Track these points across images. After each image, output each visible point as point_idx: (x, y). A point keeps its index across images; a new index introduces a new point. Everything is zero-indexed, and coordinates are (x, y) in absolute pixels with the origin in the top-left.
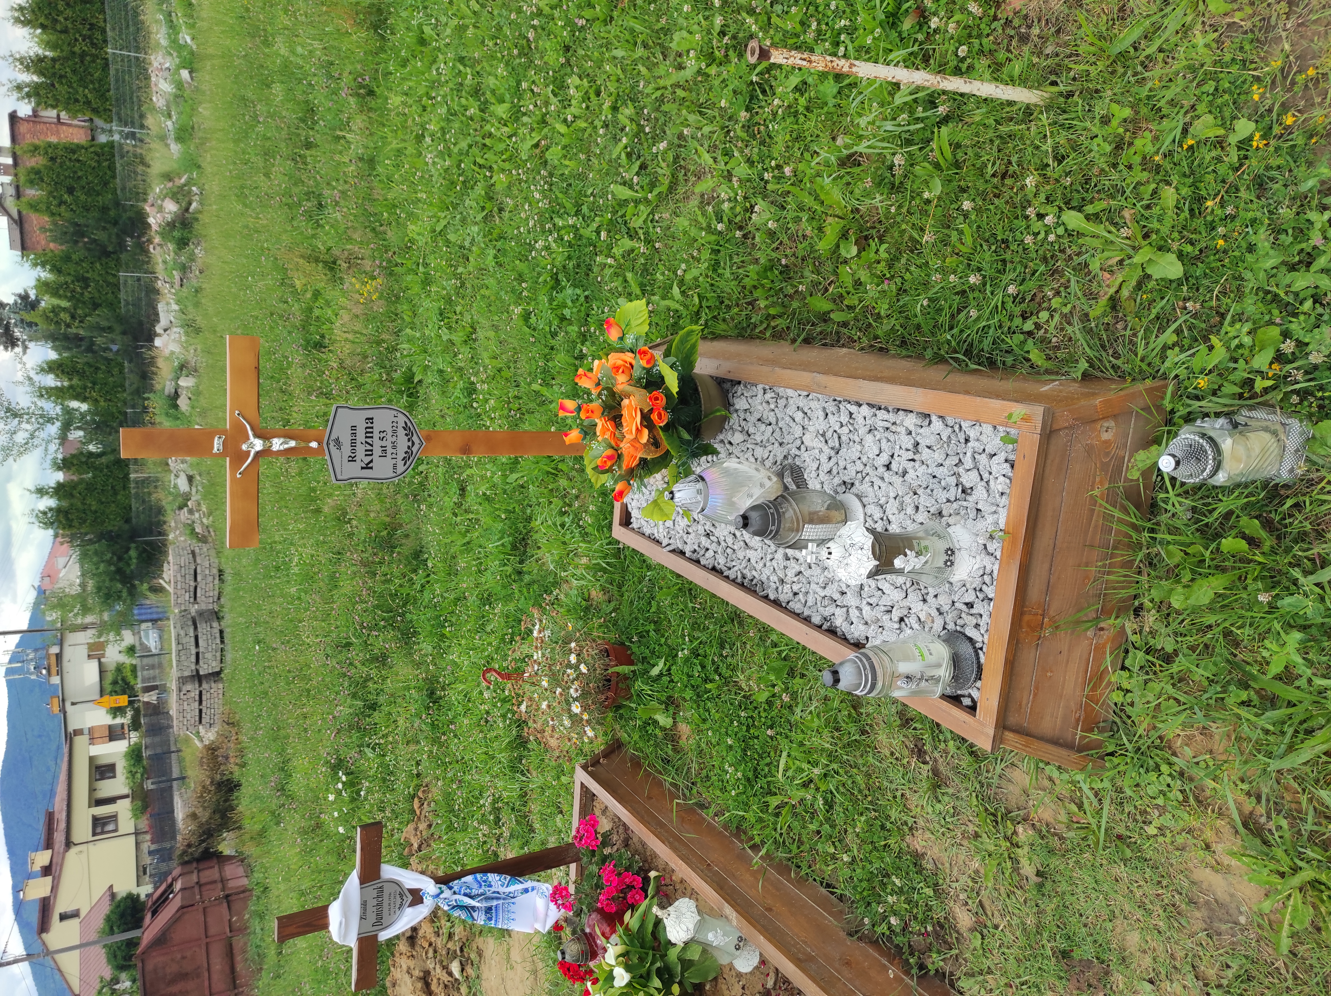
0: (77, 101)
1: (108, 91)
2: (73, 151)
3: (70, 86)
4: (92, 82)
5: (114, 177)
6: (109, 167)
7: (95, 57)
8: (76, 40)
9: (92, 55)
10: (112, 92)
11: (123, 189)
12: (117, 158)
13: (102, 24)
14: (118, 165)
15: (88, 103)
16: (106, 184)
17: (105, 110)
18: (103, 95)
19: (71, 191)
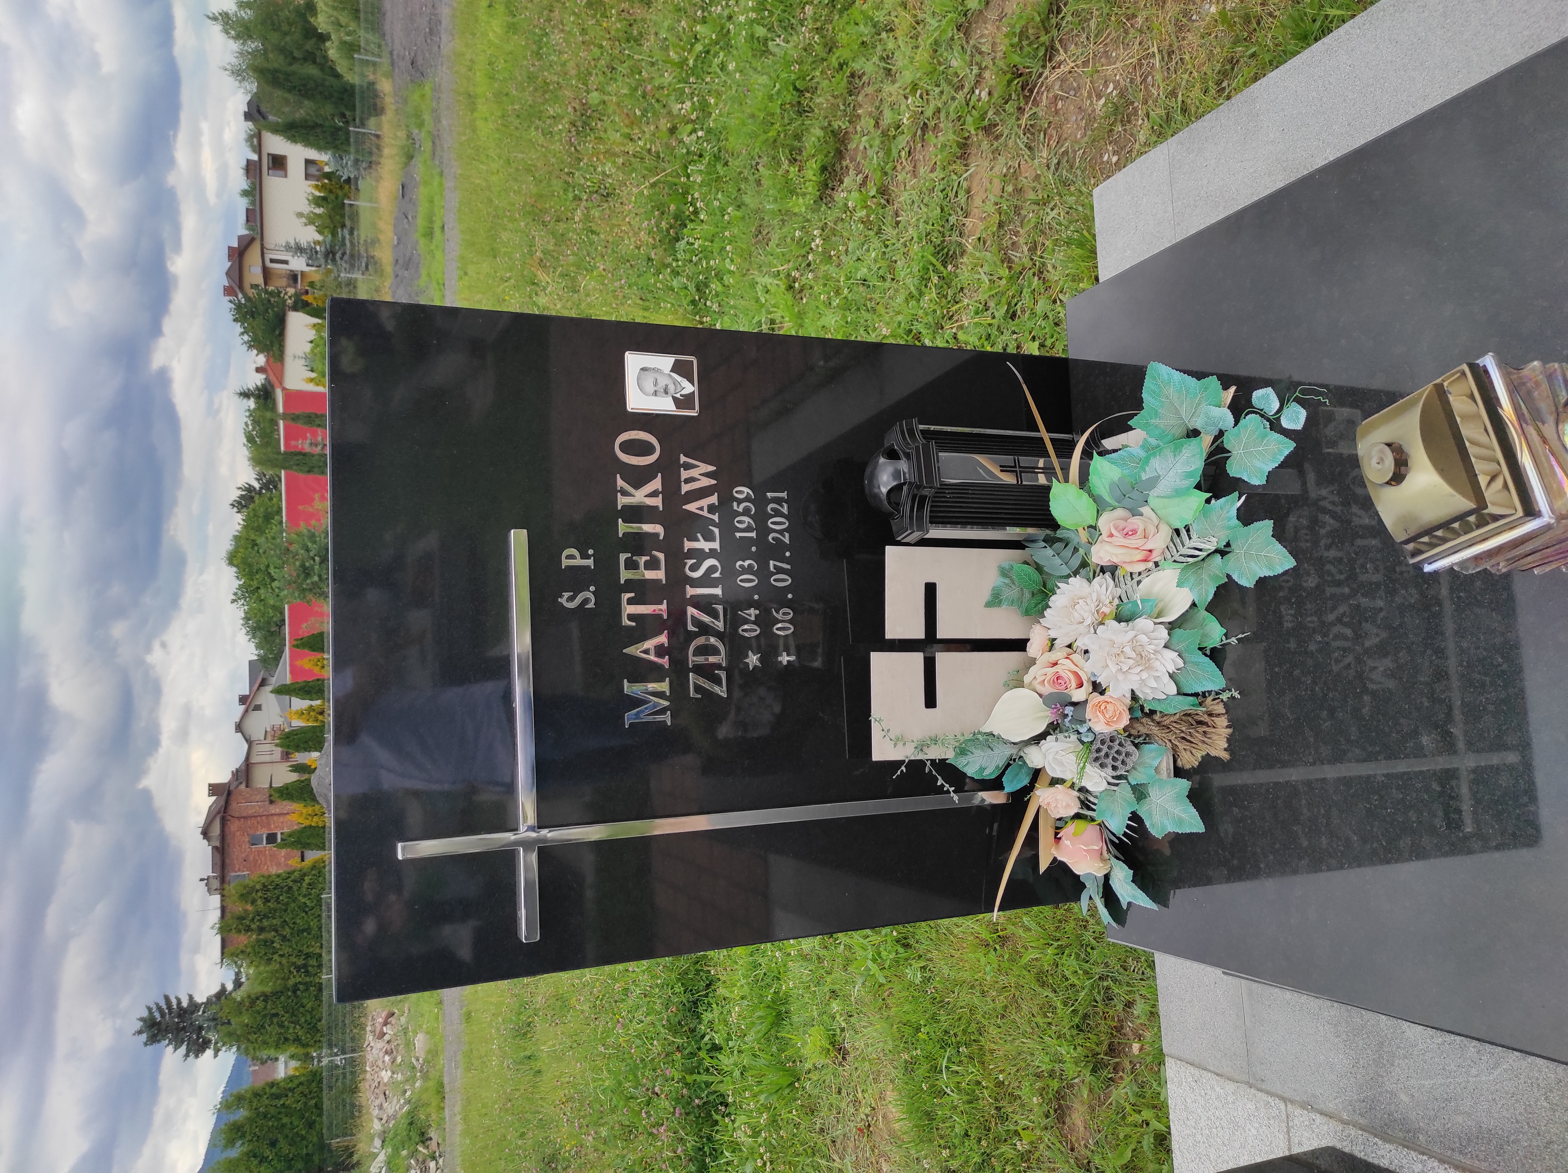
0: (286, 1039)
1: (320, 1020)
2: (277, 1097)
3: (281, 1026)
4: (304, 1015)
5: (320, 1115)
6: (316, 1105)
7: (307, 985)
8: (290, 971)
9: (305, 984)
10: (324, 1021)
11: (329, 1128)
12: (324, 1093)
13: (318, 951)
14: (325, 1099)
15: (297, 1040)
16: (311, 1125)
17: (315, 1041)
18: (315, 1026)
19: (273, 1144)
